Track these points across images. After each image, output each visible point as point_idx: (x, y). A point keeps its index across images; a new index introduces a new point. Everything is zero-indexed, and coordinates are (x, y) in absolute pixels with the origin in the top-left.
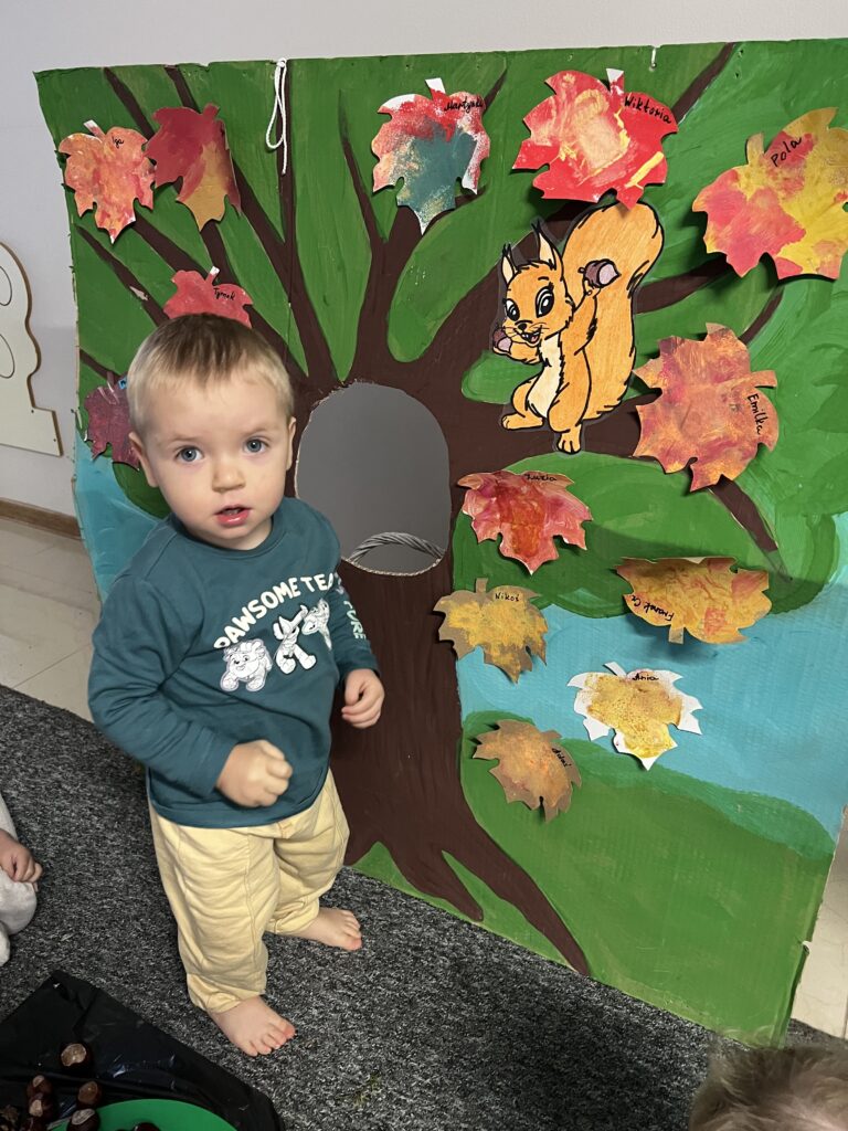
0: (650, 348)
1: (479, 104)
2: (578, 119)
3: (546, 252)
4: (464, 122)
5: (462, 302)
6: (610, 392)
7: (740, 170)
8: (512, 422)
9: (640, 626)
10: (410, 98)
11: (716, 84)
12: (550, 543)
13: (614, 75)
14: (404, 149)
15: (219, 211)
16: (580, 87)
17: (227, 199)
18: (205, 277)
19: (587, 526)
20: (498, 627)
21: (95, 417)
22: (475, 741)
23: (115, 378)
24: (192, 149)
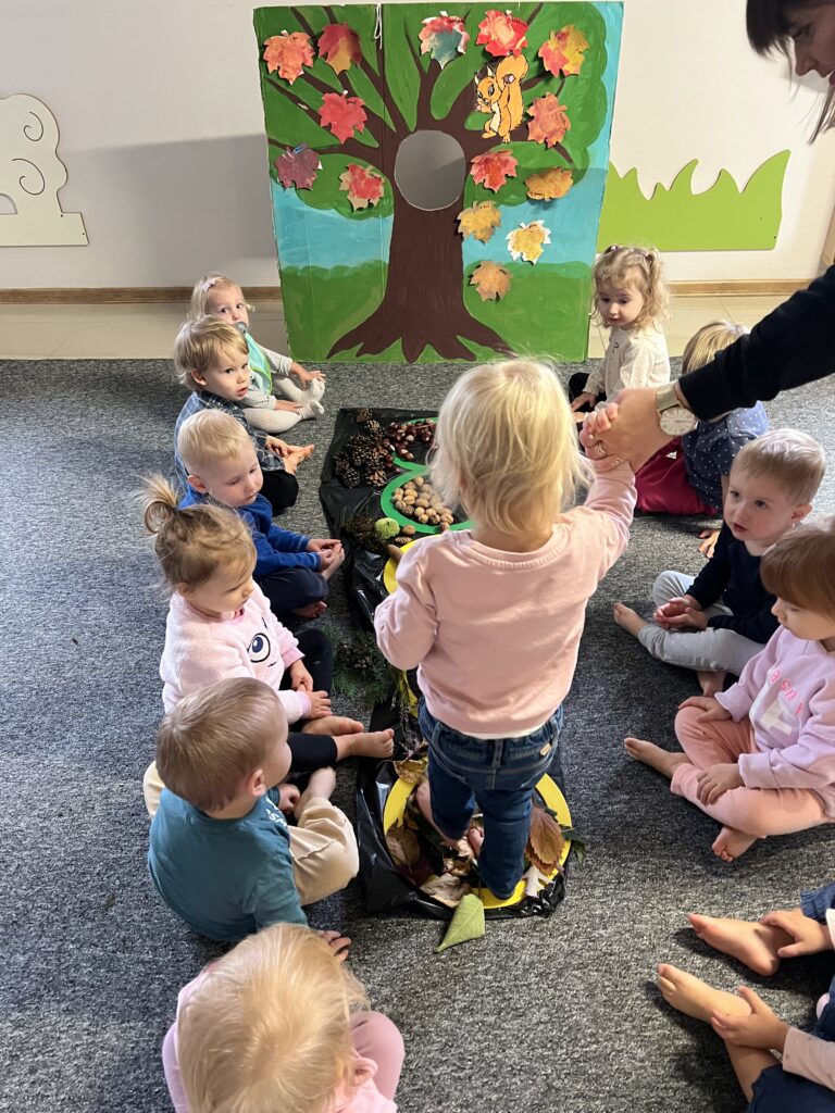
0: (528, 103)
1: (463, 21)
2: (497, 26)
3: (490, 73)
4: (456, 27)
5: (460, 95)
6: (517, 119)
7: (549, 42)
8: (485, 136)
9: (533, 202)
10: (434, 18)
11: (540, 14)
12: (504, 178)
13: (508, 12)
14: (433, 37)
15: (347, 65)
16: (497, 15)
17: (351, 61)
18: (341, 95)
19: (517, 167)
20: (480, 221)
21: (282, 169)
22: (471, 276)
23: (292, 149)
24: (333, 40)
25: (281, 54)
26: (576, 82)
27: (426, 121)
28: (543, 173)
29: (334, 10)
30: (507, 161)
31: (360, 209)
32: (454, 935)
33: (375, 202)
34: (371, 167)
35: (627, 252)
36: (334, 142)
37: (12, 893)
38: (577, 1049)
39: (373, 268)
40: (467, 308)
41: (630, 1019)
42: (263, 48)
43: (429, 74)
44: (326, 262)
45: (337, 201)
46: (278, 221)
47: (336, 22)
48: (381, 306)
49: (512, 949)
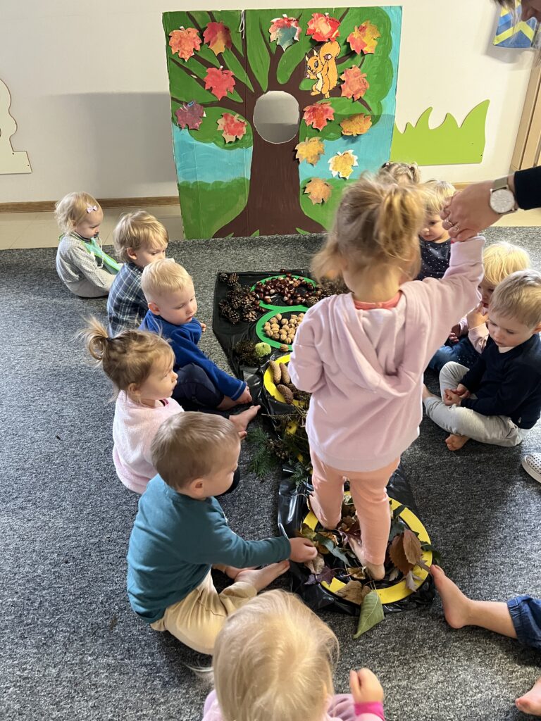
0: (341, 72)
1: (297, 20)
2: (319, 23)
3: (315, 53)
4: (293, 24)
5: (296, 67)
6: (334, 83)
7: (354, 33)
8: (313, 94)
9: (345, 137)
10: (279, 19)
11: (347, 14)
12: (326, 121)
13: (327, 14)
14: (278, 31)
15: (223, 50)
16: (319, 16)
17: (225, 47)
18: (218, 69)
19: (334, 114)
20: (311, 151)
21: (180, 117)
22: (305, 188)
23: (186, 104)
24: (214, 32)
25: (180, 42)
26: (372, 59)
27: (274, 86)
28: (351, 118)
29: (214, 14)
30: (327, 110)
31: (230, 142)
32: (364, 626)
33: (240, 137)
34: (238, 115)
35: (397, 166)
36: (214, 99)
37: (39, 622)
38: (468, 698)
39: (240, 183)
40: (302, 209)
41: (500, 673)
42: (168, 37)
43: (276, 55)
44: (208, 178)
45: (215, 137)
46: (176, 151)
47: (215, 21)
48: (245, 208)
49: (408, 631)
